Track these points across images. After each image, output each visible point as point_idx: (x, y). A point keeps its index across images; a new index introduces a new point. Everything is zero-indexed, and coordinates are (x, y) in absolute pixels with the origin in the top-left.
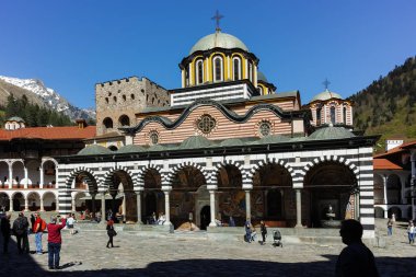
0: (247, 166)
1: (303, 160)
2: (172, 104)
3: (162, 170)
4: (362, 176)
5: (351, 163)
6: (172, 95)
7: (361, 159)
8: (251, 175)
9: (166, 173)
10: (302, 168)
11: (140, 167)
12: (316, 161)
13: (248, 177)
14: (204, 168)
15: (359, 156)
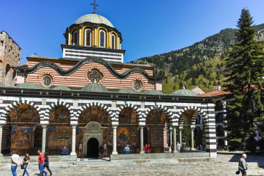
0: (142, 109)
1: (178, 108)
2: (64, 56)
3: (71, 107)
4: (210, 120)
5: (204, 112)
6: (64, 50)
7: (209, 110)
8: (145, 116)
9: (75, 110)
10: (177, 113)
11: (48, 103)
12: (186, 109)
13: (143, 117)
14: (109, 108)
15: (208, 108)
